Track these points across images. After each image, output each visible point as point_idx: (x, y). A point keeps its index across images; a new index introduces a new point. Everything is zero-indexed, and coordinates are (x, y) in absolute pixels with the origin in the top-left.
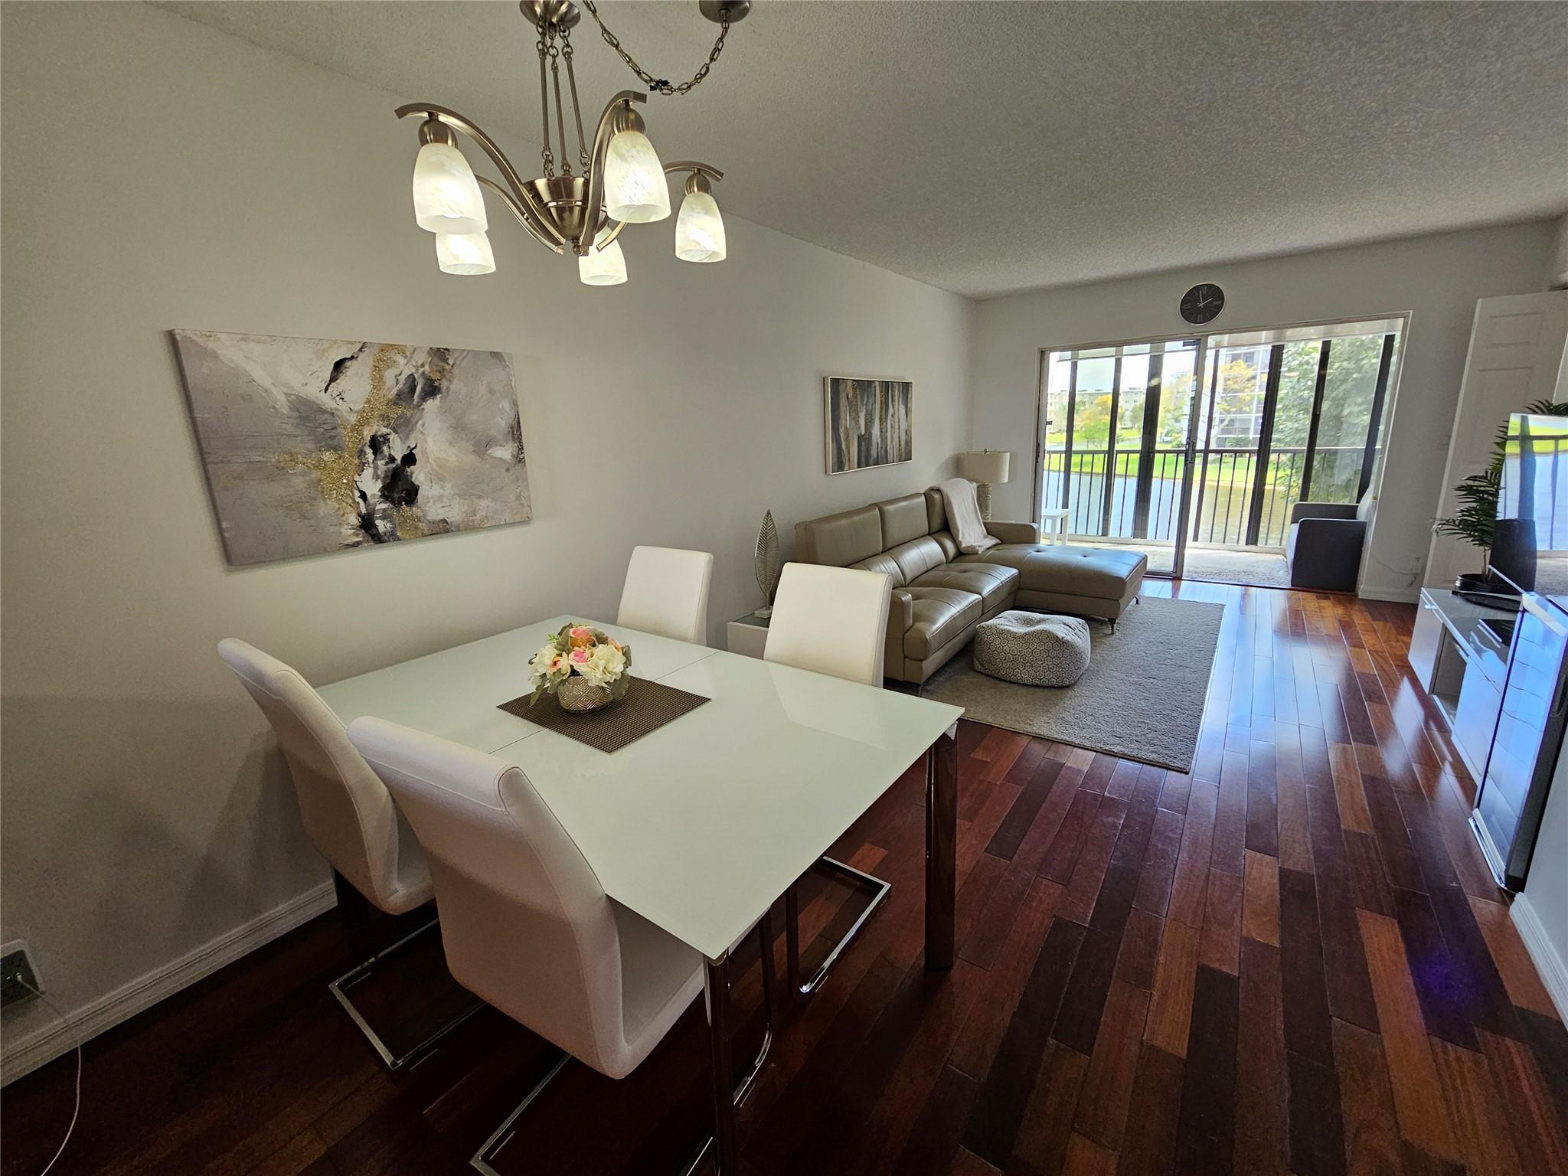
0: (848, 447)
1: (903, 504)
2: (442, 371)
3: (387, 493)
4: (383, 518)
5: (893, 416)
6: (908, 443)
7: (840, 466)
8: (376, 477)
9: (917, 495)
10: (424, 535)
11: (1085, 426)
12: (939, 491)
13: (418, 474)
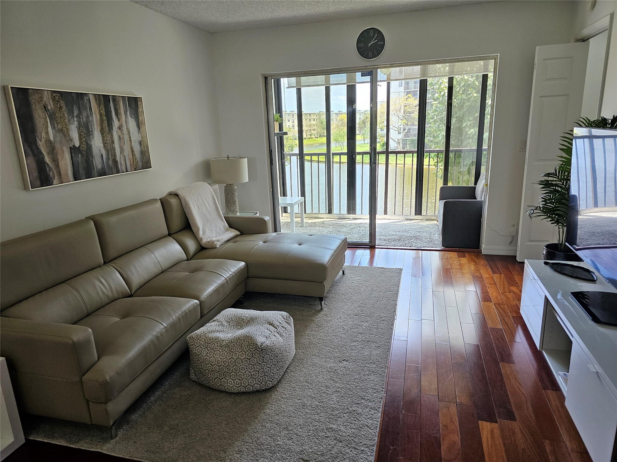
5: (120, 128)
7: (44, 180)
9: (154, 201)
12: (176, 195)
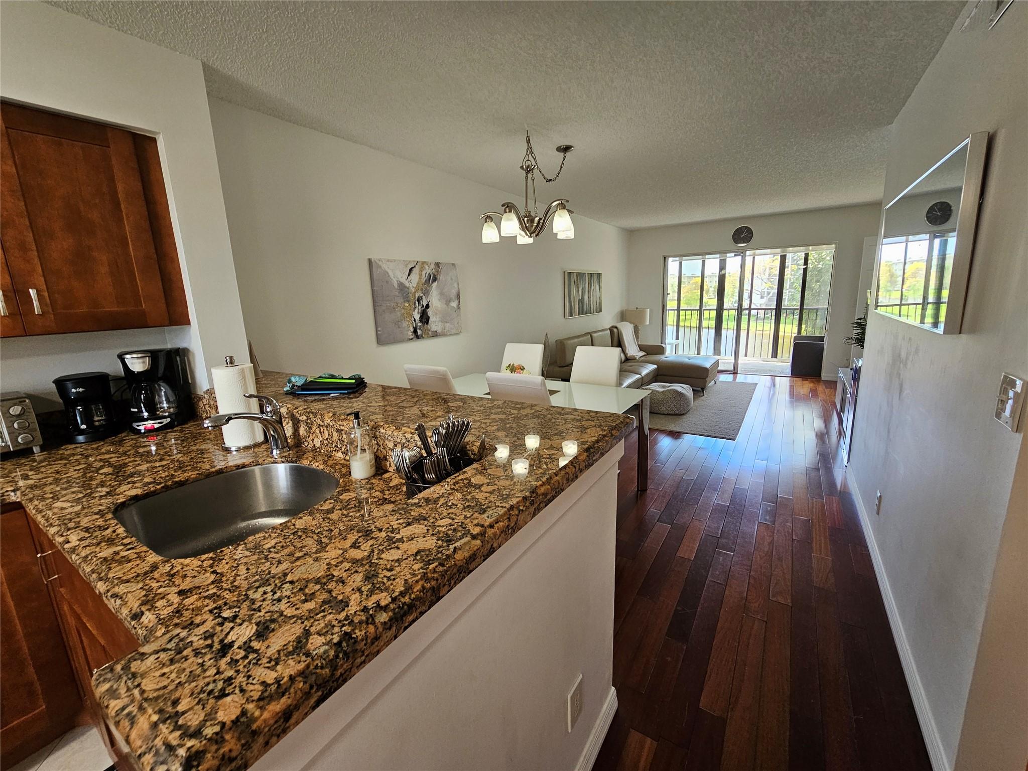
0: (574, 305)
1: (600, 333)
2: (438, 271)
3: (421, 320)
4: (419, 329)
5: (593, 290)
6: (600, 304)
7: (571, 314)
8: (418, 313)
9: (606, 330)
10: (430, 337)
11: (686, 296)
12: (616, 327)
13: (430, 312)
